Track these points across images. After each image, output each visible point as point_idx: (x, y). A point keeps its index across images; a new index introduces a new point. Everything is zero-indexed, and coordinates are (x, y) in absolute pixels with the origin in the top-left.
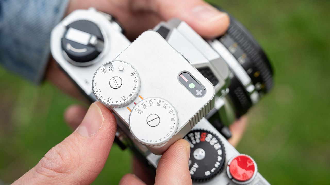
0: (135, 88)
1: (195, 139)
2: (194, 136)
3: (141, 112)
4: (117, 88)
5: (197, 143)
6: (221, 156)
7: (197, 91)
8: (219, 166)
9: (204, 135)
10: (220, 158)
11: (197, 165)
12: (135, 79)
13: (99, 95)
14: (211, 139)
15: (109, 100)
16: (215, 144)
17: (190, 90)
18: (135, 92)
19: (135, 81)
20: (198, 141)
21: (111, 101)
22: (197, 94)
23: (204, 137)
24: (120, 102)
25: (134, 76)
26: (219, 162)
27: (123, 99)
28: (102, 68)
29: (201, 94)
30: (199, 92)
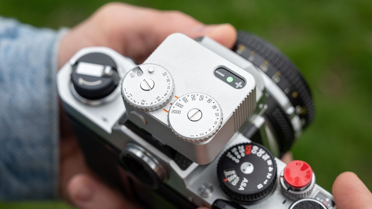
0: (169, 87)
1: (240, 154)
2: (238, 151)
3: (179, 112)
4: (149, 90)
5: (242, 157)
6: (271, 166)
7: (236, 83)
8: (271, 177)
9: (249, 148)
10: (271, 169)
11: (246, 180)
12: (168, 78)
13: (131, 99)
14: (258, 151)
15: (143, 102)
16: (263, 155)
17: (229, 83)
18: (170, 91)
19: (168, 80)
20: (243, 155)
21: (145, 103)
22: (237, 87)
23: (250, 149)
24: (155, 102)
25: (166, 76)
26: (270, 173)
27: (158, 99)
28: (130, 73)
29: (241, 86)
30: (239, 84)
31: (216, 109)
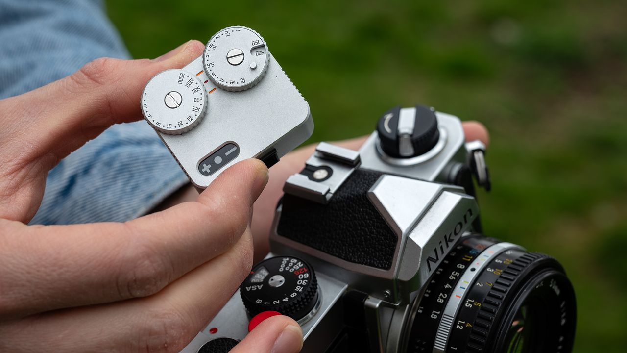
20: (292, 271)
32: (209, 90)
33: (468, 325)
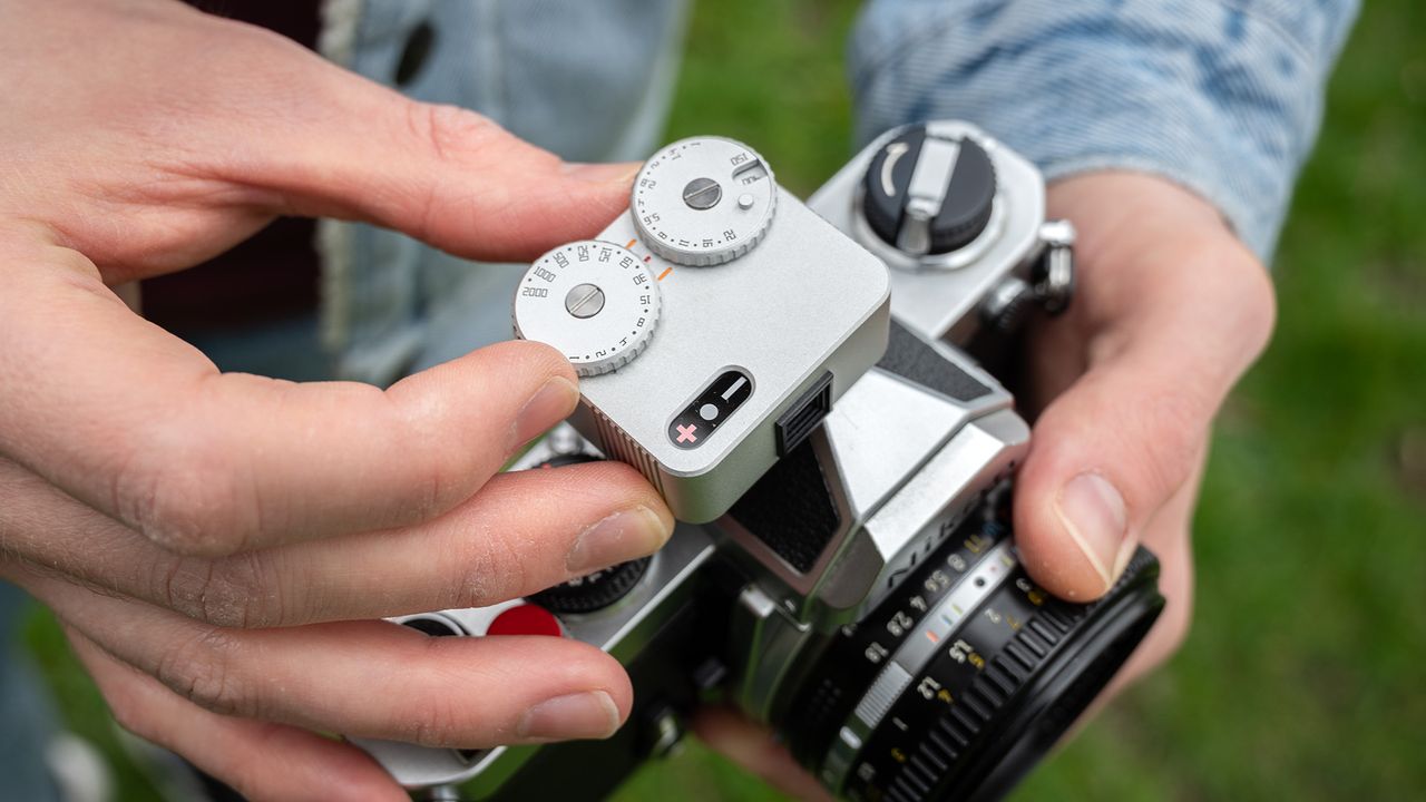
3: (542, 293)
22: (680, 428)
29: (681, 439)
31: (643, 285)
32: (658, 275)
33: (944, 695)
